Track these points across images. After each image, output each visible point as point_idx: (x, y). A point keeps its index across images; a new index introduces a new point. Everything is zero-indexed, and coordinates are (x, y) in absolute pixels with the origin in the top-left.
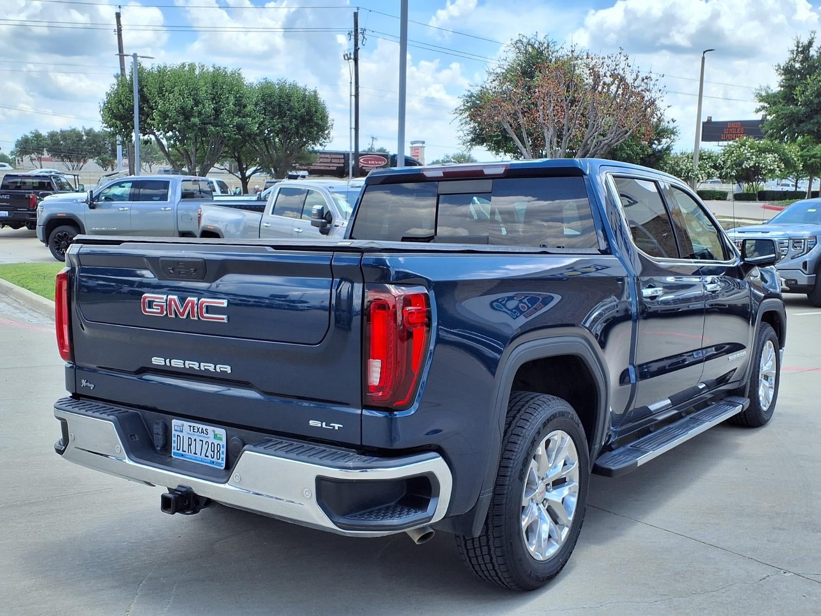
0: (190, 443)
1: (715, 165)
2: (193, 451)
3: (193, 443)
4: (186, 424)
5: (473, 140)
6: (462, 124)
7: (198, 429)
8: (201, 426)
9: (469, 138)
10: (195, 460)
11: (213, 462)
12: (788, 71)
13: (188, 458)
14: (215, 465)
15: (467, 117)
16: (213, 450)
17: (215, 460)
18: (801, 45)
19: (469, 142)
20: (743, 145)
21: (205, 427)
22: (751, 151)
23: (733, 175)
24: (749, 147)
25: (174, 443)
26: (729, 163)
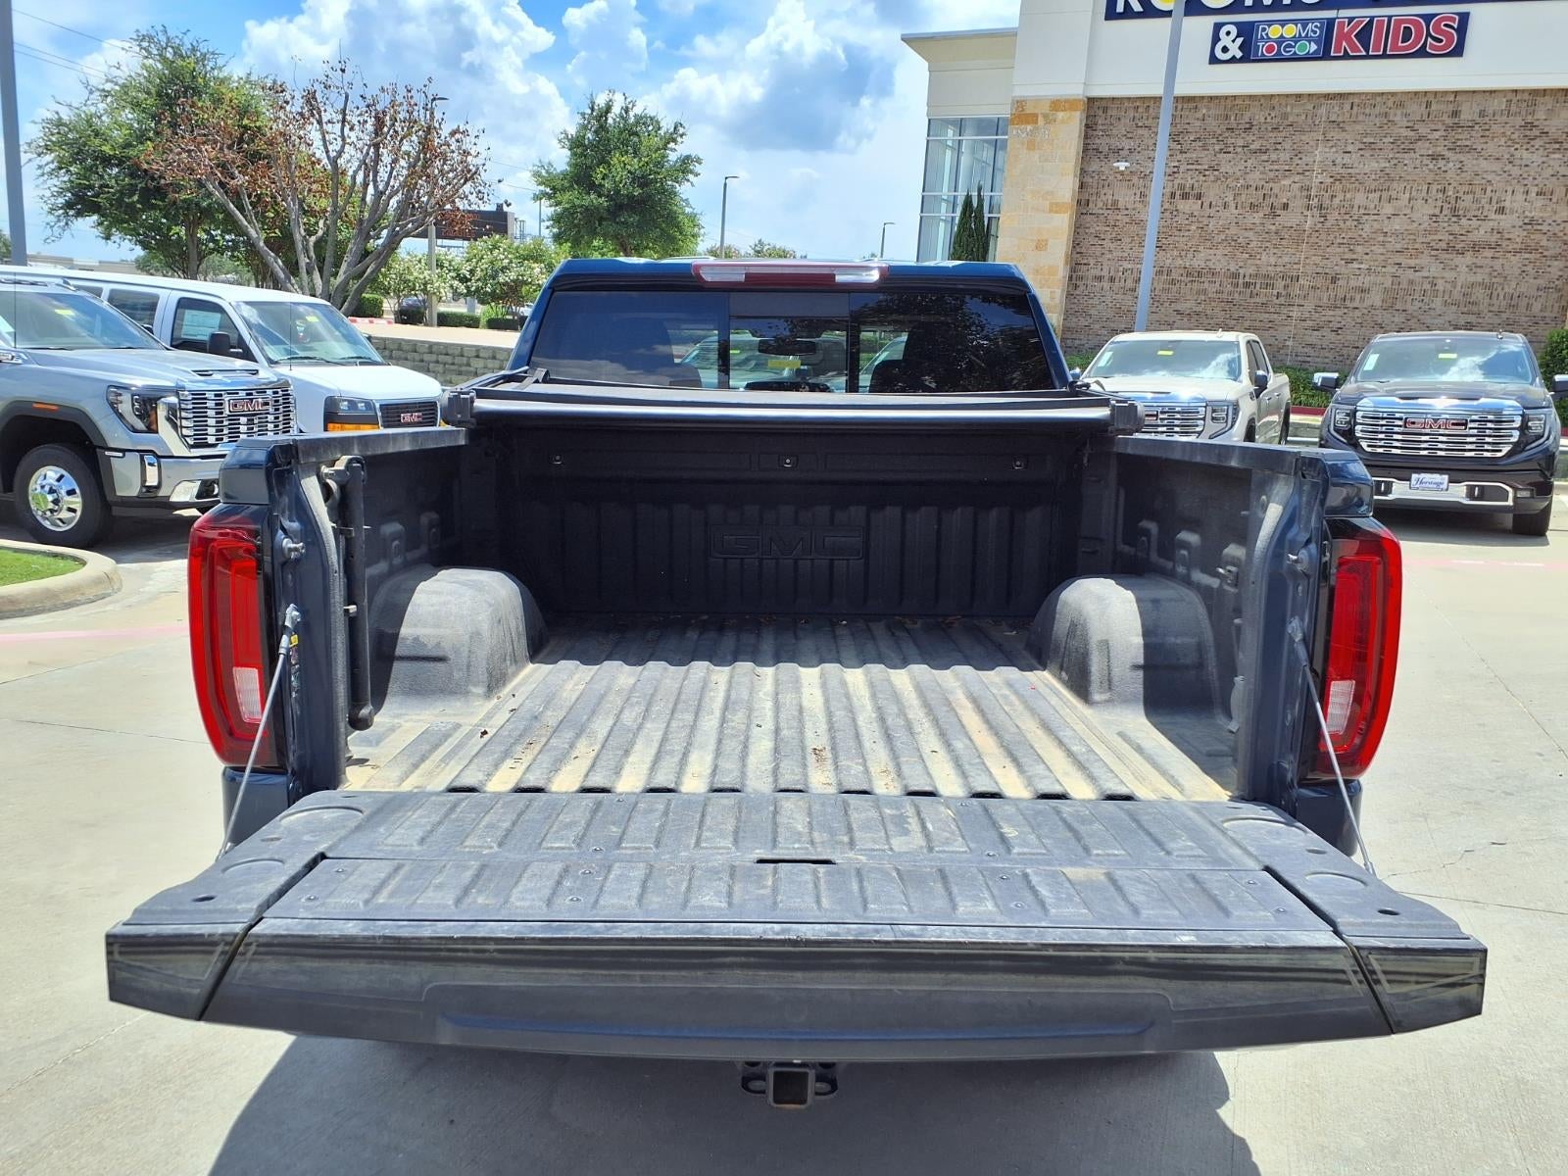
1: (458, 275)
5: (69, 205)
6: (43, 175)
9: (61, 200)
12: (576, 144)
15: (52, 162)
18: (596, 108)
19: (61, 208)
20: (495, 247)
22: (510, 256)
23: (487, 292)
24: (505, 250)
26: (479, 273)
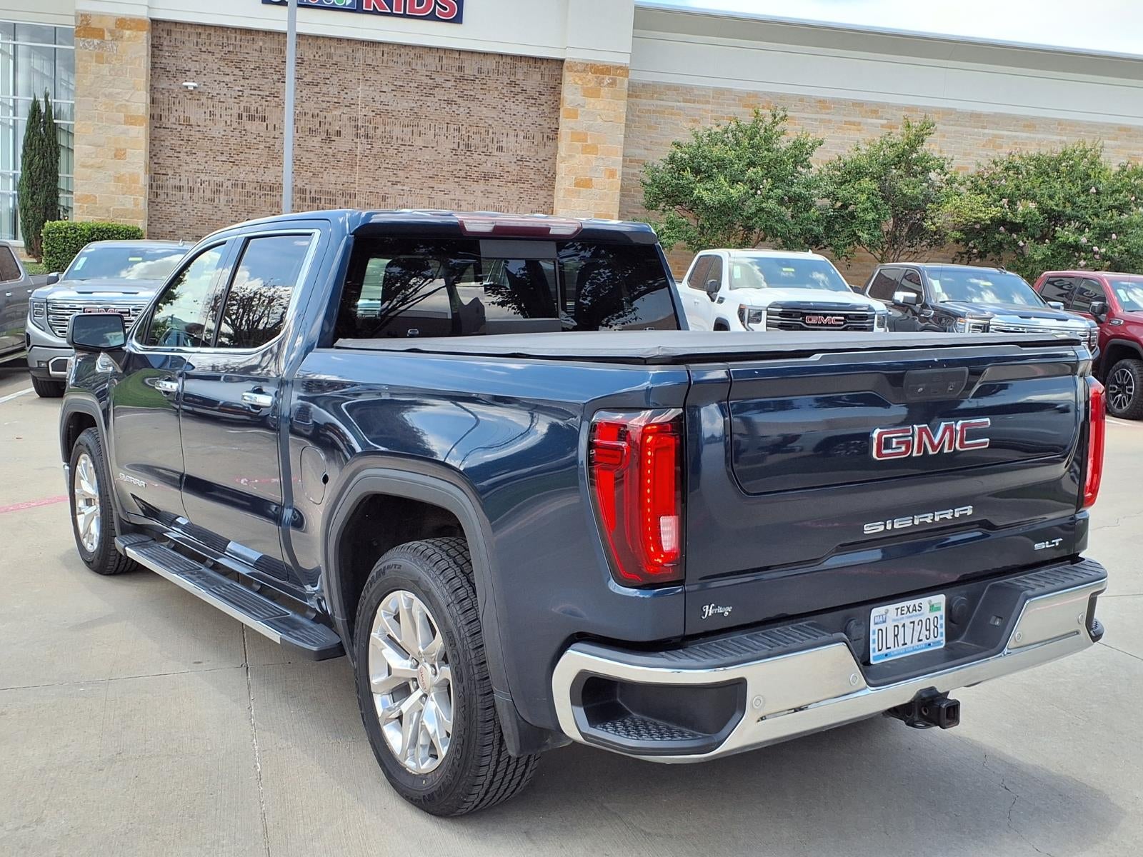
0: (896, 633)
2: (901, 642)
3: (901, 630)
4: (891, 608)
7: (908, 609)
8: (911, 603)
10: (906, 652)
11: (929, 645)
13: (896, 655)
14: (933, 646)
16: (928, 628)
17: (932, 639)
21: (917, 602)
25: (874, 642)
